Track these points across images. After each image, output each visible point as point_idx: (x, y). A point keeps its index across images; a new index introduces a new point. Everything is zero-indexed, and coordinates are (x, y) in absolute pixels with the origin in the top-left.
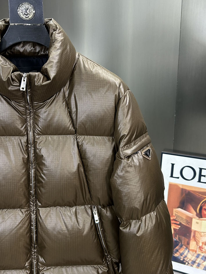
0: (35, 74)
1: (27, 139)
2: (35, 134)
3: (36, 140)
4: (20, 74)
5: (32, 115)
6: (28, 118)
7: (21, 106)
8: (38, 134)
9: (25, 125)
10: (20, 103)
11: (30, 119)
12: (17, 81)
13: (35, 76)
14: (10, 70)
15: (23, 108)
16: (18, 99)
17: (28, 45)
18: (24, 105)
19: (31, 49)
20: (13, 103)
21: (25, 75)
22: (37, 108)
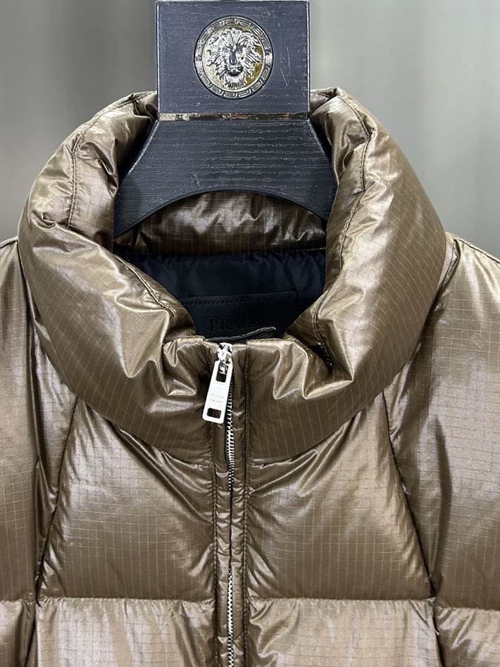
0: (271, 347)
1: (216, 613)
2: (251, 592)
3: (251, 621)
4: (202, 348)
5: (240, 510)
6: (223, 521)
7: (194, 474)
8: (264, 595)
9: (208, 551)
10: (189, 460)
11: (231, 523)
12: (189, 378)
13: (272, 358)
14: (157, 327)
15: (204, 482)
16: (186, 447)
17: (230, 204)
18: (209, 470)
19: (243, 219)
20: (160, 459)
21: (225, 353)
22: (265, 482)
